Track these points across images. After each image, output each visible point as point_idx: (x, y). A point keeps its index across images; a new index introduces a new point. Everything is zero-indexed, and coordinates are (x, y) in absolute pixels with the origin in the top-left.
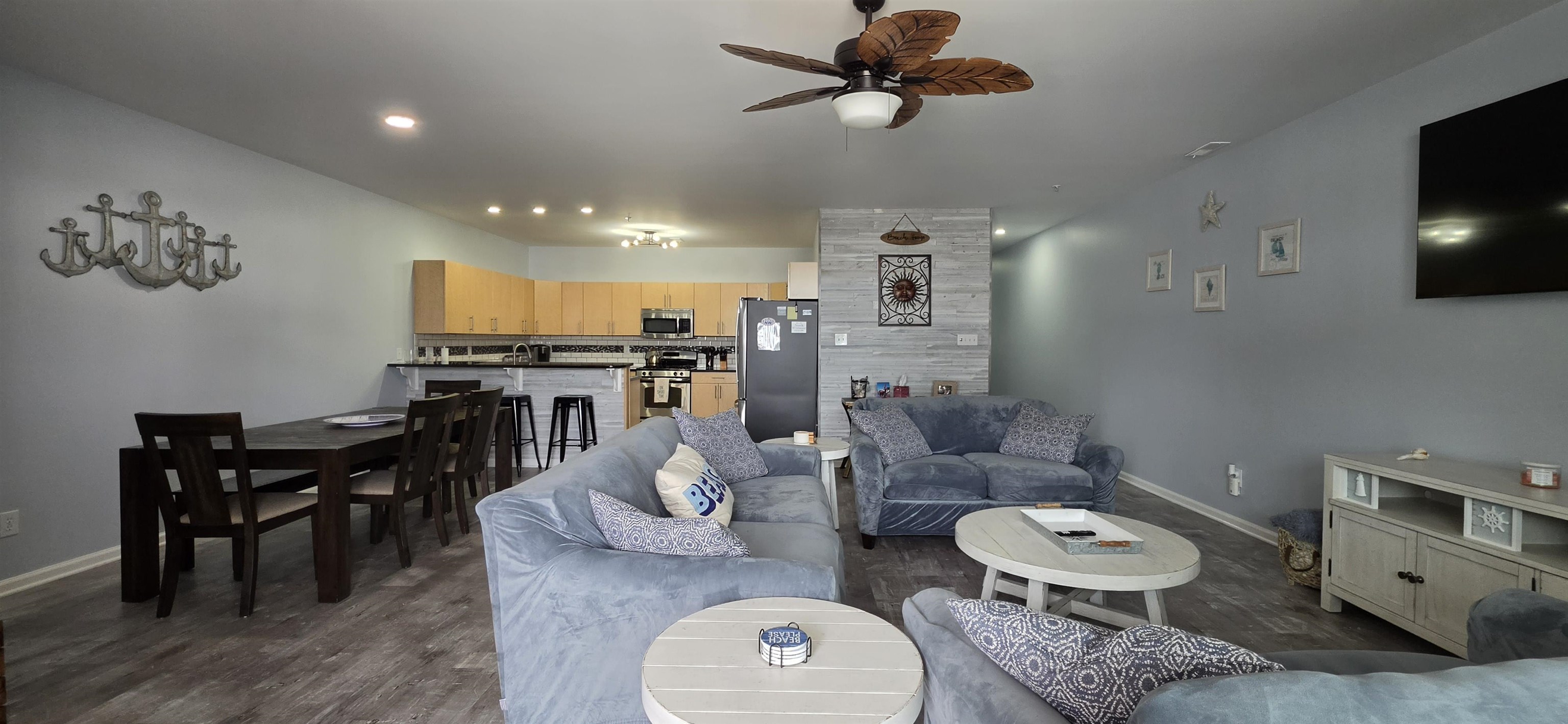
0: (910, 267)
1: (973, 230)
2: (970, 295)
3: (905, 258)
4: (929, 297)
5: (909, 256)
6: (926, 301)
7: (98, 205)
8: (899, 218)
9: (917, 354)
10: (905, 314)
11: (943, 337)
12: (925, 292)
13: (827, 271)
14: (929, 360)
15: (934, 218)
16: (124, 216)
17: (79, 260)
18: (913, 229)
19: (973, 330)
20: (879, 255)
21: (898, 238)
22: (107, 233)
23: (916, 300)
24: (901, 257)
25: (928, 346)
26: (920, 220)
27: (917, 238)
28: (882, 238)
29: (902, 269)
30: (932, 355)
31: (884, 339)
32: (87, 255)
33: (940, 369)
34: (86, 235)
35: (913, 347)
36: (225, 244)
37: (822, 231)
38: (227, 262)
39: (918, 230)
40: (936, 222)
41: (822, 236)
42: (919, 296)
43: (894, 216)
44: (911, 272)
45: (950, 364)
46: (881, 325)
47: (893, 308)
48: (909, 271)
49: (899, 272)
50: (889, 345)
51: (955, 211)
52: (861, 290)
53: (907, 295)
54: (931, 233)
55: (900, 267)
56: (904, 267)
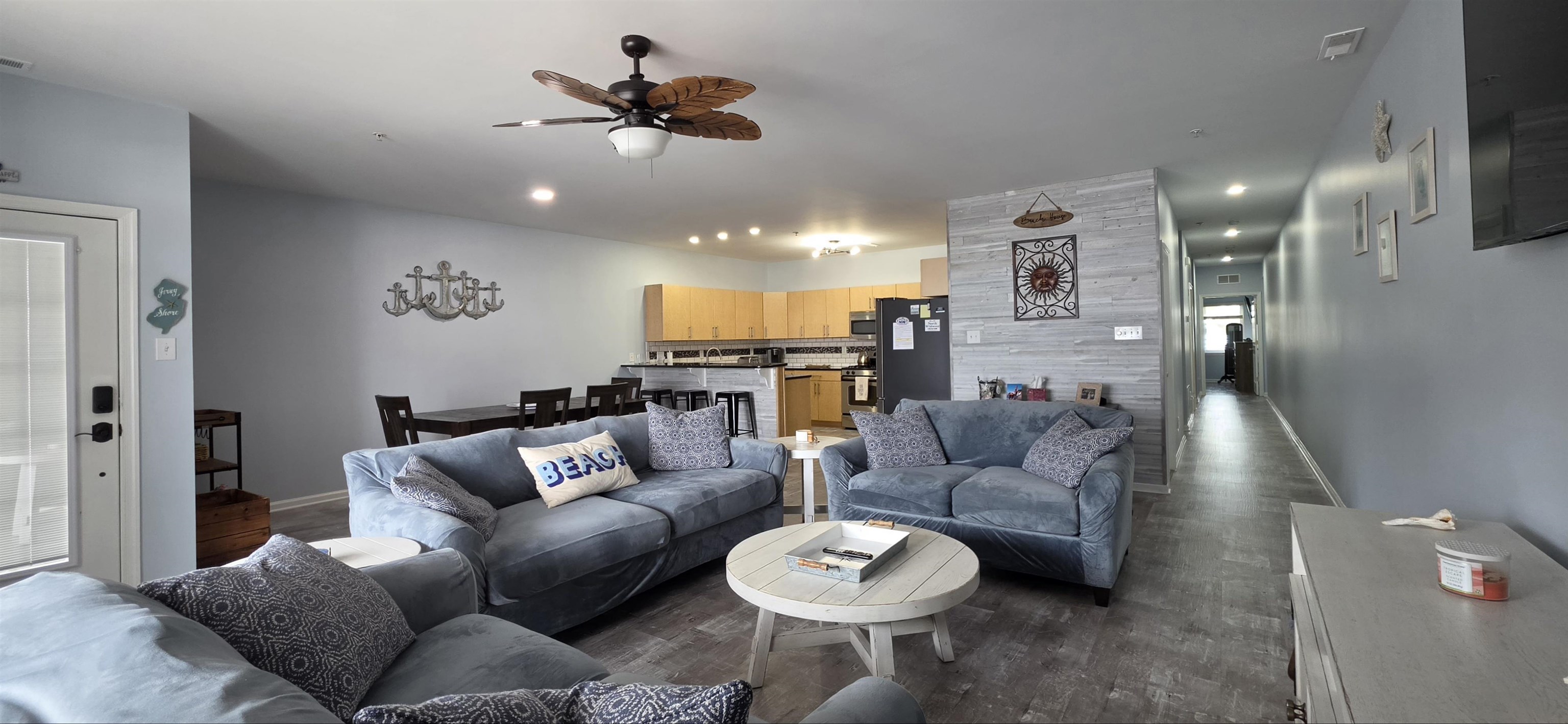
0: (1049, 252)
1: (1131, 199)
2: (1130, 278)
3: (1043, 242)
4: (1074, 285)
5: (1048, 240)
6: (1071, 290)
7: (414, 273)
8: (1035, 197)
9: (1062, 351)
10: (1046, 305)
11: (1094, 331)
12: (1071, 279)
13: (957, 265)
14: (1077, 359)
15: (1078, 192)
16: (429, 278)
17: (403, 306)
18: (1052, 208)
19: (1132, 321)
20: (1013, 242)
21: (1033, 221)
22: (418, 288)
23: (1059, 289)
24: (1039, 242)
25: (1076, 342)
26: (1061, 196)
27: (1060, 217)
28: (1016, 222)
29: (1040, 255)
30: (1082, 352)
31: (1022, 335)
32: (407, 303)
33: (1092, 368)
34: (406, 291)
35: (1058, 344)
36: (493, 288)
37: (950, 223)
38: (493, 299)
39: (1058, 208)
40: (1082, 195)
41: (950, 228)
42: (1062, 285)
43: (1029, 196)
44: (1052, 257)
45: (1106, 363)
46: (1017, 319)
47: (1032, 300)
48: (1048, 256)
49: (1037, 259)
50: (1028, 342)
51: (1102, 180)
52: (994, 282)
53: (1048, 284)
54: (1076, 210)
55: (1038, 253)
56: (1043, 253)
